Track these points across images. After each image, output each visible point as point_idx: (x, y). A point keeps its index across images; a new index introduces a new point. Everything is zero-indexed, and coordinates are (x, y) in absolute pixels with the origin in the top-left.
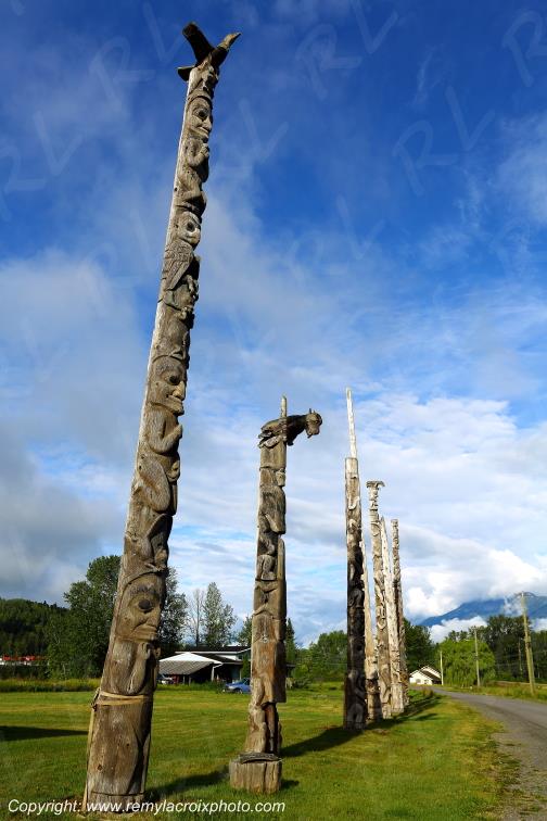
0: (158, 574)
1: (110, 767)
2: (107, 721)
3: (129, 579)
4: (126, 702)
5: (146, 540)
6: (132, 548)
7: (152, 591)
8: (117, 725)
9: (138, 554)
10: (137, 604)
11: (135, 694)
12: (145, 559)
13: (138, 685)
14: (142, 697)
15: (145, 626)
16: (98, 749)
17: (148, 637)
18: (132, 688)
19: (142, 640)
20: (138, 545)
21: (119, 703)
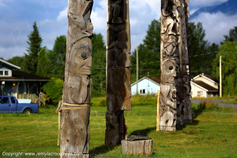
0: (90, 37)
1: (73, 140)
2: (69, 118)
3: (74, 41)
4: (79, 108)
5: (82, 18)
6: (73, 22)
7: (88, 47)
8: (75, 119)
9: (78, 26)
10: (80, 55)
11: (83, 104)
12: (82, 29)
13: (84, 99)
14: (86, 105)
15: (85, 67)
16: (65, 132)
17: (87, 73)
18: (81, 101)
19: (84, 75)
20: (77, 20)
21: (75, 108)
